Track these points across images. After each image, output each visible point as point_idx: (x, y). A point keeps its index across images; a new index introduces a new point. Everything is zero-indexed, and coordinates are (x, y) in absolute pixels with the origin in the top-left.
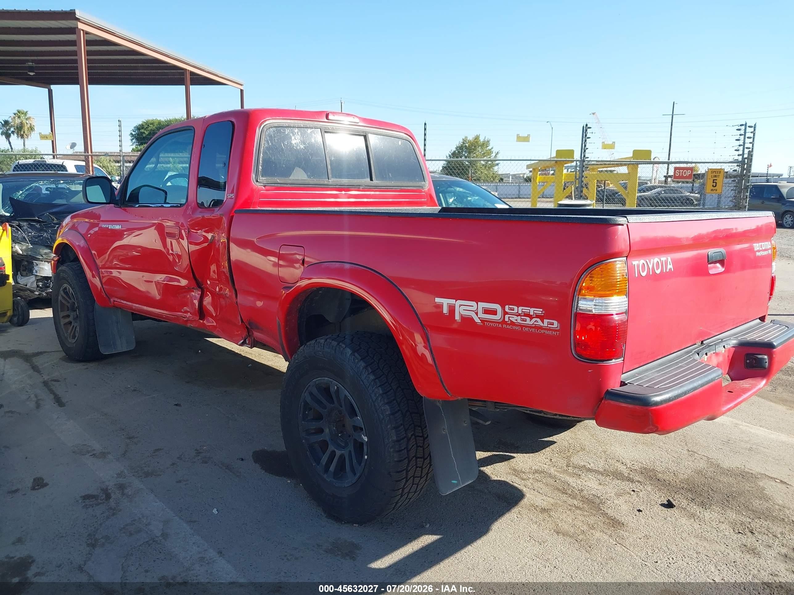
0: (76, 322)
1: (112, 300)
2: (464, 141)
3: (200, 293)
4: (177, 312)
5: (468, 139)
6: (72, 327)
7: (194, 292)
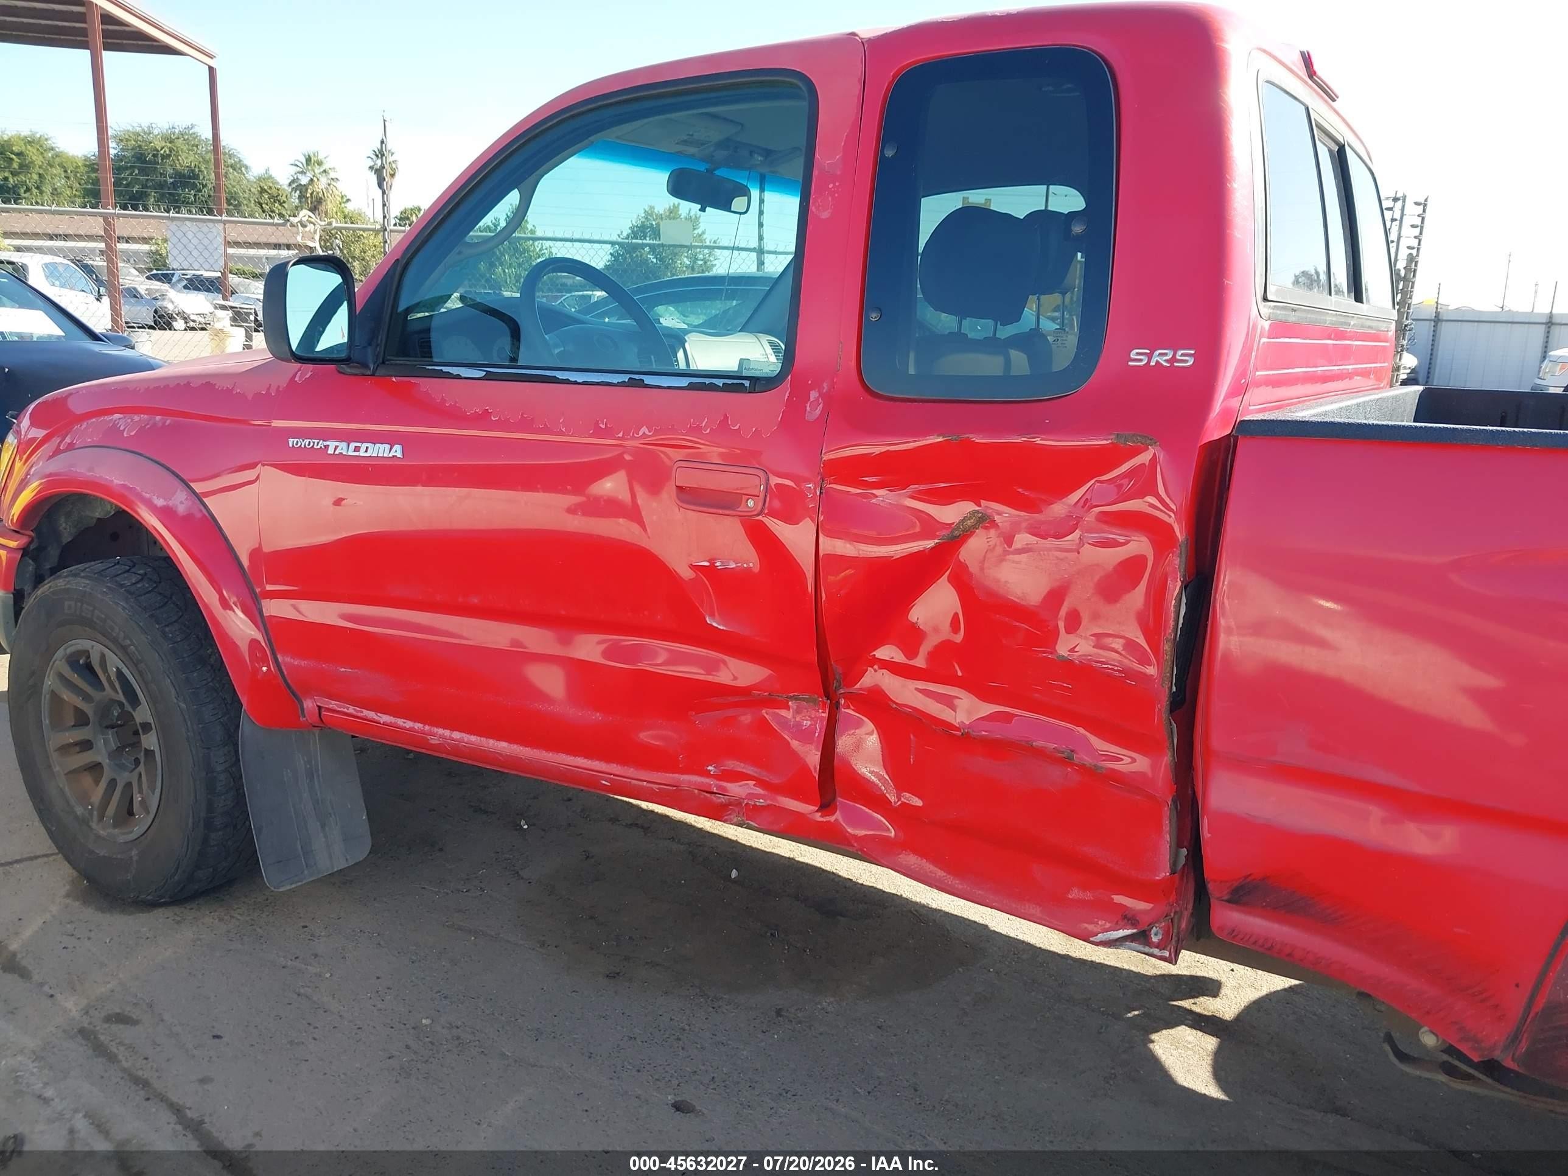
0: (122, 767)
1: (309, 704)
2: (648, 214)
3: (825, 715)
4: (683, 773)
5: (656, 211)
6: (103, 784)
7: (788, 708)
